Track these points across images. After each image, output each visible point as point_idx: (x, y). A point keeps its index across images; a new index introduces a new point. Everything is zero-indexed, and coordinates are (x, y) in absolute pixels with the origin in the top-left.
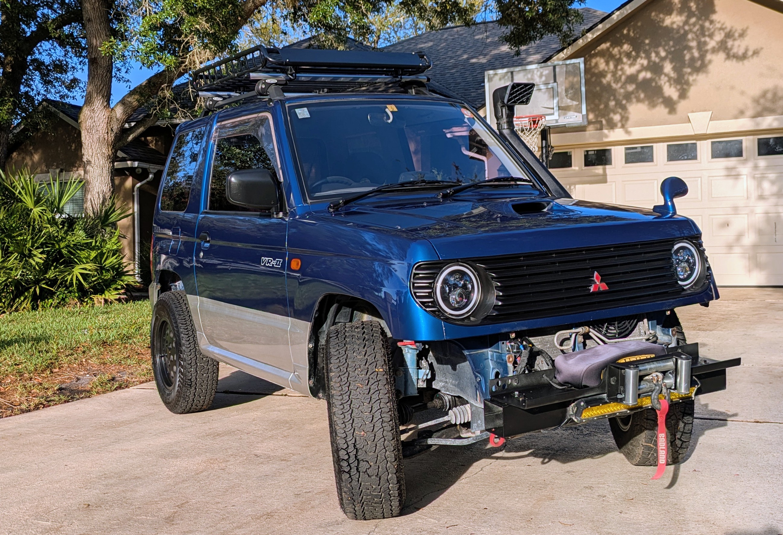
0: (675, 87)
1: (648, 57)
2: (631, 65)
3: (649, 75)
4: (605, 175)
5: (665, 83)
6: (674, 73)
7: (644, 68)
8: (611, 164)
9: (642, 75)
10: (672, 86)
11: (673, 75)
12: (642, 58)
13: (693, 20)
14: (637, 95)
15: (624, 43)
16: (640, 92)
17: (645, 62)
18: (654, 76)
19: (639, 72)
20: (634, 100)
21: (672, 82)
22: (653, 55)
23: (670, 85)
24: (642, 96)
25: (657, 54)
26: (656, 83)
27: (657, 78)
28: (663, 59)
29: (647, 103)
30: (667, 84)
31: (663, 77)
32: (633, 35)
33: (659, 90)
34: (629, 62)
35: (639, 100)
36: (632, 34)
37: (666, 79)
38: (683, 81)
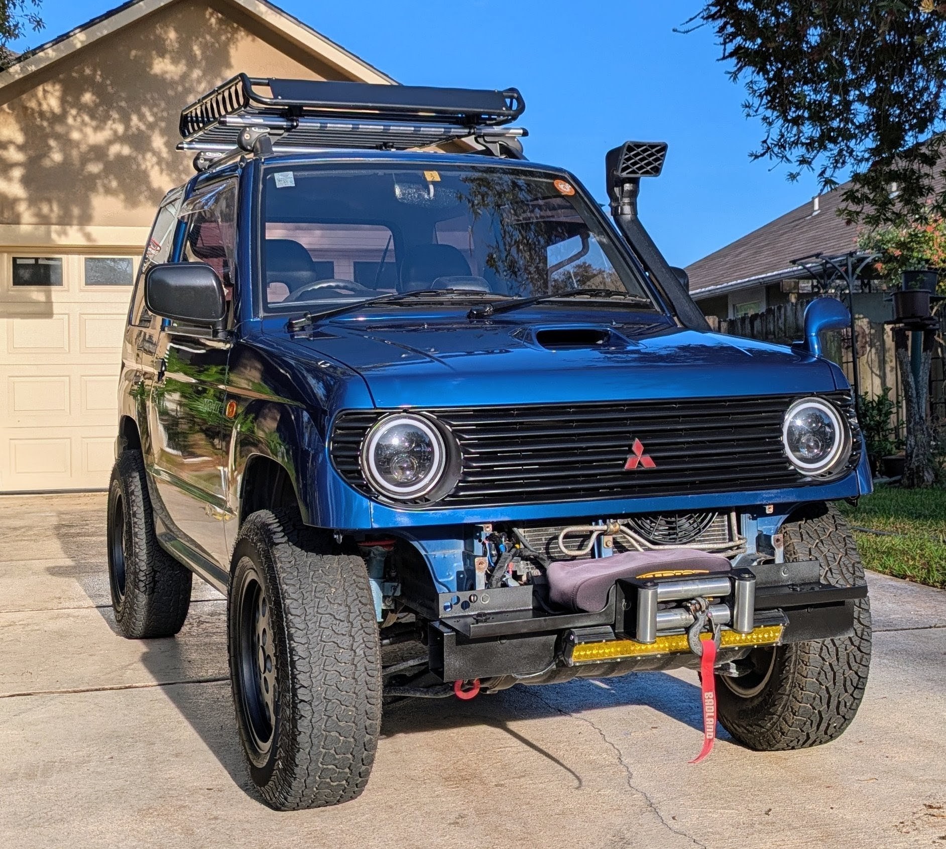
0: (170, 175)
1: (126, 120)
2: (97, 129)
3: (126, 151)
4: (49, 302)
5: (152, 166)
6: (168, 153)
7: (117, 138)
8: (60, 283)
9: (115, 149)
10: (165, 173)
11: (165, 153)
12: (114, 120)
13: (196, 73)
14: (106, 181)
15: (86, 91)
16: (111, 177)
17: (120, 129)
18: (134, 154)
19: (110, 142)
20: (101, 190)
21: (164, 166)
22: (135, 119)
23: (162, 171)
24: (114, 184)
25: (142, 117)
26: (138, 165)
27: (140, 157)
28: (151, 126)
29: (122, 196)
30: (157, 168)
31: (149, 155)
32: (100, 80)
33: (142, 178)
34: (94, 123)
35: (108, 191)
36: (98, 78)
37: (155, 159)
38: (181, 168)
